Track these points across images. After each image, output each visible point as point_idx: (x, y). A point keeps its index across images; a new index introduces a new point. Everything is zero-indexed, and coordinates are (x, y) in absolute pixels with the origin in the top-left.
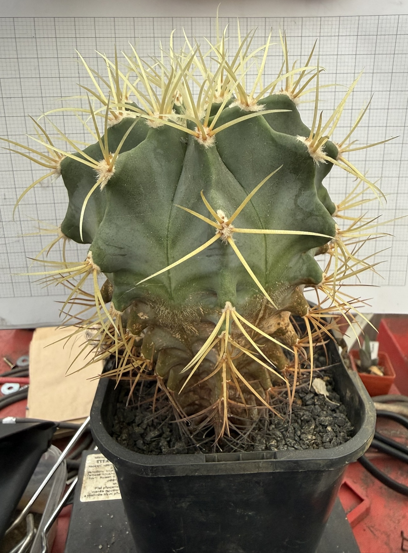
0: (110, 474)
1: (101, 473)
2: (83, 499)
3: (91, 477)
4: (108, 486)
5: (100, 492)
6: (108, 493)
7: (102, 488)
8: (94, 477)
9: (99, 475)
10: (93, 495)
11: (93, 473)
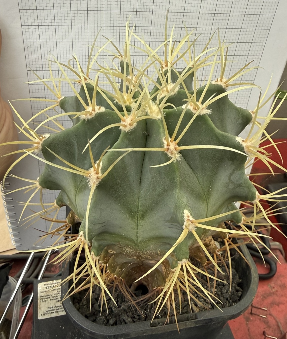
0: (57, 296)
1: (50, 296)
2: (40, 318)
3: (44, 300)
4: (57, 306)
5: (52, 310)
6: (58, 311)
7: (53, 307)
8: (46, 300)
9: (49, 298)
10: (47, 314)
11: (44, 297)
